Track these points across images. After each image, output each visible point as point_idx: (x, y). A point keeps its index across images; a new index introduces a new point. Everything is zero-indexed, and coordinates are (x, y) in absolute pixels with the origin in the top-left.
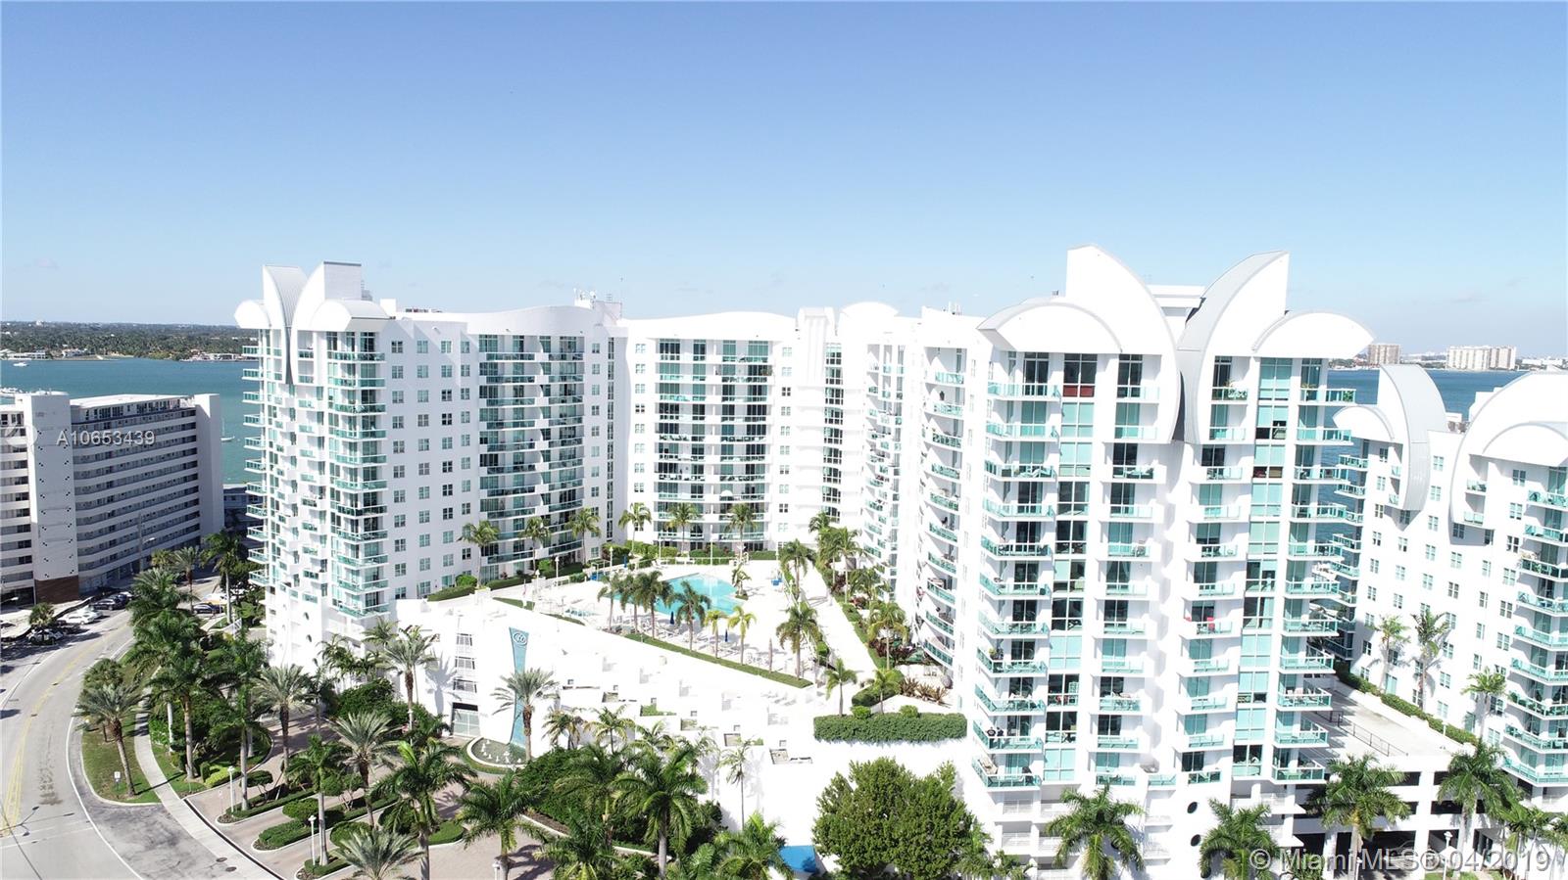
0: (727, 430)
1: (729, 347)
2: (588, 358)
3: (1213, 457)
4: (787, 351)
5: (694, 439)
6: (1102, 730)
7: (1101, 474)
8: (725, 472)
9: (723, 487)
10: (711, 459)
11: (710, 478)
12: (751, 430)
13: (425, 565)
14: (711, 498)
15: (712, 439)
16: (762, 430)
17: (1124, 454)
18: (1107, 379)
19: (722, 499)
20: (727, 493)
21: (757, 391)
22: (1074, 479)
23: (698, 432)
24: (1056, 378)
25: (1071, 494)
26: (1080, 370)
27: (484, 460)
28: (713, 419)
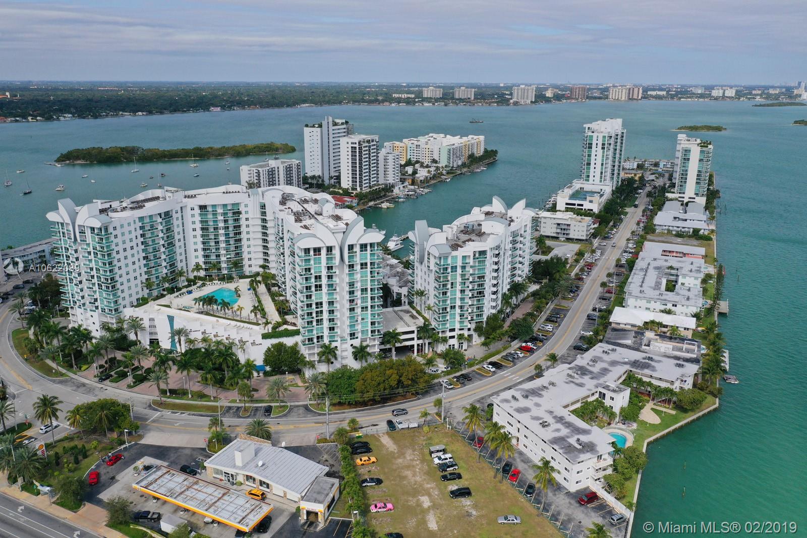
0: (227, 235)
1: (225, 206)
2: (175, 216)
3: (351, 266)
4: (246, 206)
5: (215, 239)
6: (330, 330)
7: (324, 273)
8: (227, 250)
9: (227, 255)
10: (222, 245)
11: (223, 252)
12: (236, 234)
13: (130, 295)
14: (223, 259)
15: (222, 238)
16: (240, 233)
17: (330, 268)
18: (324, 252)
19: (227, 258)
20: (228, 256)
21: (237, 220)
22: (318, 275)
23: (216, 236)
24: (312, 252)
25: (318, 278)
26: (317, 251)
27: (145, 258)
28: (222, 232)
